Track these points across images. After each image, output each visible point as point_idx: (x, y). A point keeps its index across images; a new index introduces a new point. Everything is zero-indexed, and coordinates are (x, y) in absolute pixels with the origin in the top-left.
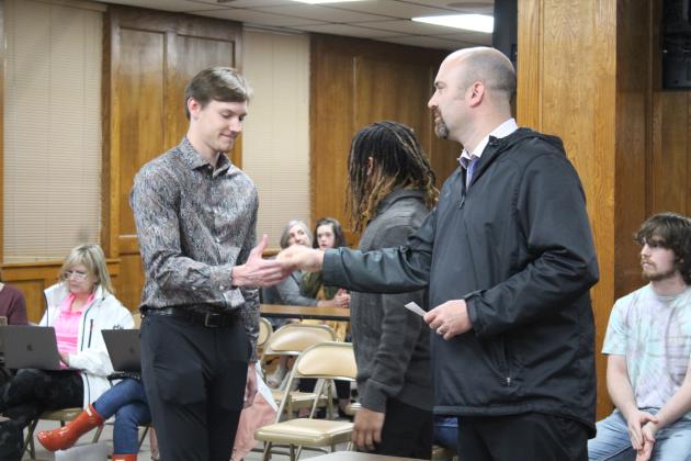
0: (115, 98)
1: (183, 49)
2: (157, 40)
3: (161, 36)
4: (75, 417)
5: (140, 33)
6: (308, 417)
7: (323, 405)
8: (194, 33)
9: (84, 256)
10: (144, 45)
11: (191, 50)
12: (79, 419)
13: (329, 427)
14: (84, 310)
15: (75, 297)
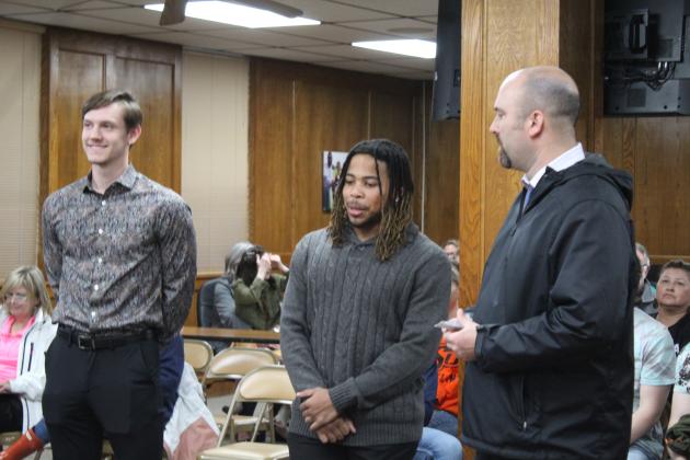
0: (53, 120)
1: (122, 72)
2: (97, 62)
3: (101, 59)
4: (14, 441)
5: (80, 55)
6: (249, 440)
7: (264, 428)
8: (134, 56)
9: (25, 278)
10: (83, 68)
11: (131, 73)
12: (19, 442)
13: (271, 451)
14: (24, 333)
15: (14, 319)
